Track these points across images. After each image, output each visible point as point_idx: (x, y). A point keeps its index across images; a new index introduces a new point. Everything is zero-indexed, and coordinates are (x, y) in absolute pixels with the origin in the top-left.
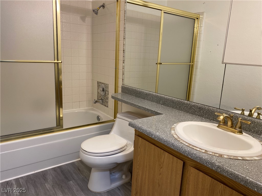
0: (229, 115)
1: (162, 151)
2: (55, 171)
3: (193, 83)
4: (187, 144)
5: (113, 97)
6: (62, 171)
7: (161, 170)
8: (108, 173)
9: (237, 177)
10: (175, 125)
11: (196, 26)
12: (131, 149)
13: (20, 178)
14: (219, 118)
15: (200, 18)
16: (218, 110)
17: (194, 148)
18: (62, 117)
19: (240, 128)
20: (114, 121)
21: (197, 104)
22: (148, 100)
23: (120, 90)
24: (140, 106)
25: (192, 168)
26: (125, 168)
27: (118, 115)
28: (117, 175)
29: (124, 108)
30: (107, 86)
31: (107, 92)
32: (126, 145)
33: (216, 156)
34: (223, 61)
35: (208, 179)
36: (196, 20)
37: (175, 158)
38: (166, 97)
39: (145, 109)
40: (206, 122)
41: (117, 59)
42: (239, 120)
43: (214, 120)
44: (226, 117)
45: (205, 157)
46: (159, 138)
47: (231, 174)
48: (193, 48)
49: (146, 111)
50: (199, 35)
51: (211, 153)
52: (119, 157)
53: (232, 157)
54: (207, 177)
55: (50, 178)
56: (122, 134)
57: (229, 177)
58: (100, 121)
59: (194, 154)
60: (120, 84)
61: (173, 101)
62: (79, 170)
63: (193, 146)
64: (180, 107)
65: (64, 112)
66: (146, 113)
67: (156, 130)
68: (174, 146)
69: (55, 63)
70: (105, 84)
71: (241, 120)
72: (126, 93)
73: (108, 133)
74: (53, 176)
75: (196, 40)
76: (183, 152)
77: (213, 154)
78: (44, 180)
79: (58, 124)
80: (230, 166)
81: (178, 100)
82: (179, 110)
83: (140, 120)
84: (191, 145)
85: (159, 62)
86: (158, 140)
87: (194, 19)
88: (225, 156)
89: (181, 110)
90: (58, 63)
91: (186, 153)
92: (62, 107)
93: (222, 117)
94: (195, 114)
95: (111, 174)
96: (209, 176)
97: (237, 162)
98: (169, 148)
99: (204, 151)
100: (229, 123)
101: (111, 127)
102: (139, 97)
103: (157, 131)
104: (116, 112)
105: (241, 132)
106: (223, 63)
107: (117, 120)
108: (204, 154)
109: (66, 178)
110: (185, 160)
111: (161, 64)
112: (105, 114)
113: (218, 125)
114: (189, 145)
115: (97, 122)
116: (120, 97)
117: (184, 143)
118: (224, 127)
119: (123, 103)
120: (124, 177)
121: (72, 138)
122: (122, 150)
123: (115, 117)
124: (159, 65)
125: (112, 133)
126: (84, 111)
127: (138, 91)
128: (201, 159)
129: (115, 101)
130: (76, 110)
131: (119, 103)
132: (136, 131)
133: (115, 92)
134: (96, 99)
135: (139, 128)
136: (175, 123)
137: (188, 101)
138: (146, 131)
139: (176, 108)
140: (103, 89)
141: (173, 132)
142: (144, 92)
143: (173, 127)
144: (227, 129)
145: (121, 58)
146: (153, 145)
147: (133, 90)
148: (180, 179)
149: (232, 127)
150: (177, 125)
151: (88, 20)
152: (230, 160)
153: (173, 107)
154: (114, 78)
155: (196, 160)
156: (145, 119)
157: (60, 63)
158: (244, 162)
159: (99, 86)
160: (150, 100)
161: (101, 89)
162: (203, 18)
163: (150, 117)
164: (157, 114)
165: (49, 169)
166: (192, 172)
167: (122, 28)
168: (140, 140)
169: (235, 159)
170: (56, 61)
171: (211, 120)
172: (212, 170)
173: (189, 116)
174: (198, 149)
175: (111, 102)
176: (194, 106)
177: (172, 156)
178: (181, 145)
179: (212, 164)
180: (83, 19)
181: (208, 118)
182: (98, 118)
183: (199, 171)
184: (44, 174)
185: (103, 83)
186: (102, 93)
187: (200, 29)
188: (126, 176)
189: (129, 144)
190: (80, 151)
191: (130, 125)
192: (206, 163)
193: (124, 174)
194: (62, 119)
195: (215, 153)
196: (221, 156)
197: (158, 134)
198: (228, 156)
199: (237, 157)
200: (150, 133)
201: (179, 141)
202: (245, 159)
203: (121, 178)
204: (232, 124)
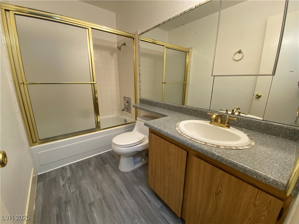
0: (219, 114)
1: (170, 143)
2: (96, 158)
3: (186, 95)
4: (189, 138)
5: (134, 106)
6: (101, 158)
7: (170, 157)
8: (132, 158)
9: (236, 165)
10: (178, 123)
11: (187, 57)
12: (147, 141)
13: (72, 164)
14: (212, 117)
15: (190, 51)
16: (209, 111)
17: (195, 140)
18: (100, 121)
19: (228, 123)
20: (135, 122)
21: (193, 108)
22: (157, 107)
23: (138, 101)
24: (152, 111)
25: (195, 157)
26: (144, 154)
27: (138, 118)
28: (139, 159)
29: (142, 113)
30: (130, 99)
31: (130, 103)
32: (144, 139)
33: (214, 147)
34: (212, 74)
35: (209, 166)
36: (187, 53)
37: (180, 149)
38: (170, 104)
39: (156, 113)
40: (200, 120)
41: (135, 80)
42: (227, 117)
43: (206, 119)
44: (218, 115)
45: (206, 148)
46: (167, 134)
47: (231, 163)
48: (186, 72)
49: (156, 114)
50: (190, 63)
51: (210, 145)
52: (139, 147)
53: (227, 148)
54: (208, 164)
55: (93, 163)
56: (141, 131)
57: (228, 165)
58: (127, 123)
59: (196, 146)
60: (138, 98)
61: (175, 107)
62: (113, 156)
63: (194, 139)
64: (180, 110)
65: (100, 118)
66: (157, 116)
67: (165, 127)
68: (179, 140)
69: (92, 84)
70: (128, 98)
71: (229, 117)
72: (142, 103)
73: (131, 130)
74: (95, 161)
75: (188, 67)
76: (187, 144)
77: (212, 146)
78: (89, 164)
79: (97, 126)
80: (228, 156)
81: (179, 105)
82: (180, 112)
83: (153, 121)
84: (193, 138)
85: (164, 82)
86: (166, 136)
87: (186, 53)
88: (222, 147)
89: (181, 112)
90: (94, 84)
91: (189, 145)
92: (99, 115)
93: (214, 116)
94: (191, 115)
95: (134, 158)
96: (209, 163)
97: (232, 152)
98: (175, 141)
99: (204, 143)
100: (219, 120)
101: (134, 126)
102: (151, 105)
103: (165, 129)
104: (137, 116)
105: (228, 127)
106: (212, 76)
107: (137, 121)
108: (204, 146)
109: (104, 162)
110: (188, 150)
111: (165, 83)
112: (129, 118)
113: (210, 122)
114: (191, 139)
115: (125, 123)
116: (138, 106)
117: (187, 137)
118: (214, 123)
119: (141, 110)
120: (143, 160)
121: (107, 135)
122: (141, 142)
123: (136, 120)
124: (164, 84)
125: (134, 130)
126: (116, 116)
127: (150, 101)
128: (202, 150)
129: (135, 109)
130: (110, 116)
131: (139, 110)
132: (149, 128)
133: (135, 103)
134: (123, 108)
135: (152, 127)
136: (178, 122)
137: (184, 105)
138: (157, 129)
139: (178, 111)
140: (128, 101)
141: (177, 129)
142: (154, 102)
143: (177, 125)
144: (218, 124)
145: (138, 79)
146: (163, 139)
147: (147, 100)
148: (185, 165)
149: (221, 123)
150: (180, 123)
151: (115, 55)
152: (227, 150)
153: (175, 111)
154: (134, 93)
155: (198, 151)
156: (156, 120)
157: (95, 83)
158: (238, 151)
159: (124, 100)
160: (159, 107)
161: (126, 102)
162: (192, 51)
163: (160, 119)
164: (164, 116)
165: (92, 157)
166: (195, 160)
167: (137, 59)
168: (153, 136)
169: (231, 149)
170: (92, 82)
171: (204, 118)
172: (213, 159)
173: (187, 116)
174: (199, 142)
175: (133, 110)
176: (190, 109)
177: (178, 147)
178: (184, 139)
179: (213, 154)
180: (112, 54)
181: (201, 118)
182: (125, 121)
183: (200, 159)
184: (89, 160)
185: (127, 98)
186: (127, 104)
187: (190, 59)
188: (145, 159)
189: (146, 137)
190: (112, 144)
191: (145, 124)
192: (207, 153)
193: (143, 158)
194: (100, 123)
195: (213, 145)
196: (218, 147)
197: (166, 130)
198: (224, 146)
199: (231, 147)
200: (160, 130)
201: (183, 135)
202: (238, 149)
203: (141, 161)
204: (222, 121)
